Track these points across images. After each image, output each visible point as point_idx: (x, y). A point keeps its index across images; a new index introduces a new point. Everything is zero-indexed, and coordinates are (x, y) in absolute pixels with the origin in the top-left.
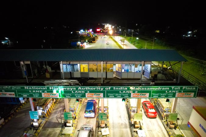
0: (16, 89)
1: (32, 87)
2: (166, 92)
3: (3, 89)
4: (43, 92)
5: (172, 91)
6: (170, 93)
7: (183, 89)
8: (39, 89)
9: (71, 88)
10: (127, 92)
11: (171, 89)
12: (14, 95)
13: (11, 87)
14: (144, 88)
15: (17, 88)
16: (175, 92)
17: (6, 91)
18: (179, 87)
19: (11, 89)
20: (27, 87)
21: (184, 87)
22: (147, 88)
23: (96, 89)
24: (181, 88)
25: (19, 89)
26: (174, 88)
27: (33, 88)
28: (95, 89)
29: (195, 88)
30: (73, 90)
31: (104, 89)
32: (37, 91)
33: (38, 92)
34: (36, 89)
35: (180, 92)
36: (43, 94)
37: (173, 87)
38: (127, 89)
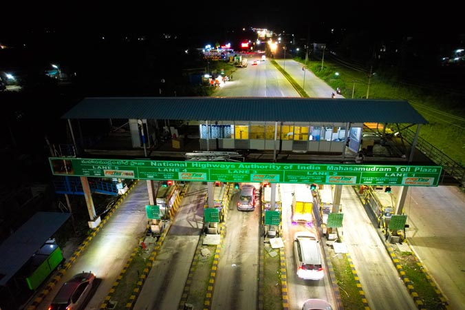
0: (136, 165)
1: (162, 163)
2: (386, 175)
3: (116, 165)
4: (181, 171)
5: (396, 174)
6: (393, 177)
7: (415, 170)
8: (174, 166)
9: (228, 165)
10: (320, 173)
11: (394, 170)
12: (132, 174)
13: (129, 162)
14: (349, 167)
15: (139, 164)
16: (401, 175)
17: (120, 169)
18: (408, 168)
19: (129, 165)
20: (155, 162)
21: (417, 168)
22: (353, 167)
23: (268, 168)
24: (412, 170)
25: (142, 165)
26: (400, 169)
27: (164, 164)
28: (266, 167)
29: (436, 170)
30: (230, 168)
31: (282, 168)
32: (170, 170)
33: (173, 170)
34: (169, 166)
35: (409, 175)
36: (180, 174)
37: (398, 167)
38: (319, 168)
